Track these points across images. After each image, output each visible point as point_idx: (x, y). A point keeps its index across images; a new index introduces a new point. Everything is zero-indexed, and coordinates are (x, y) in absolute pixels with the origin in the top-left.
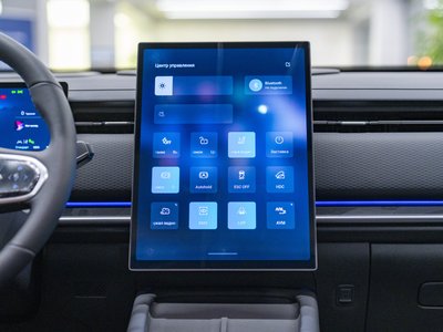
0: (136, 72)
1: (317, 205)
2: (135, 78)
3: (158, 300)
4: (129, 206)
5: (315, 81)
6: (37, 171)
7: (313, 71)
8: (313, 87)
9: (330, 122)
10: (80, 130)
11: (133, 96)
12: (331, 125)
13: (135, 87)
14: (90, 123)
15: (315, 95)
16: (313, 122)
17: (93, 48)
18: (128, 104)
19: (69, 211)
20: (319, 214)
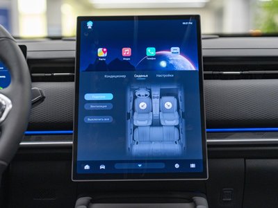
0: (75, 38)
1: (207, 132)
2: (75, 42)
3: (93, 201)
4: (72, 134)
5: (204, 43)
6: (3, 103)
7: (202, 36)
8: (203, 47)
9: (214, 72)
10: (34, 80)
11: (73, 54)
12: (215, 74)
13: (75, 49)
14: (43, 75)
15: (205, 53)
16: (203, 72)
17: (49, 25)
18: (70, 61)
19: (28, 138)
20: (209, 138)
